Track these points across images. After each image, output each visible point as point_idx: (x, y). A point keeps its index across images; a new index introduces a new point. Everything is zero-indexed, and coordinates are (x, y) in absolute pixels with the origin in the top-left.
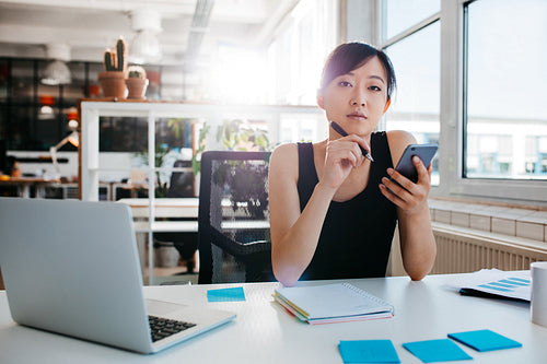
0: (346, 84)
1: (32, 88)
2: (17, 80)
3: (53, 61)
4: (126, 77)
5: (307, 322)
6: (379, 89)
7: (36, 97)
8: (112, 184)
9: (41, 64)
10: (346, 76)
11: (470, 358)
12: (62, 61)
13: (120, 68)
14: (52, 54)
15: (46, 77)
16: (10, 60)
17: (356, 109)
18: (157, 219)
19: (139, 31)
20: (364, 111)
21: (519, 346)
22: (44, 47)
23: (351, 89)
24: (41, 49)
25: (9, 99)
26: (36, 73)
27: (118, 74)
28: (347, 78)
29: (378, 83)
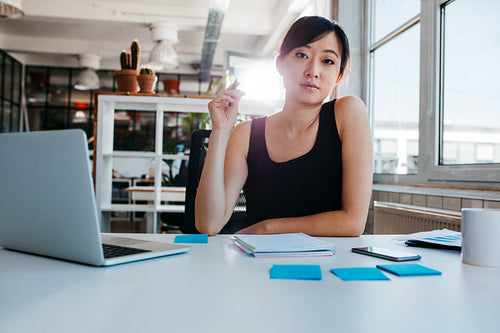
0: (303, 55)
1: (67, 95)
2: (55, 87)
3: (85, 69)
4: (138, 74)
5: (252, 255)
6: (333, 63)
7: (69, 102)
8: (133, 179)
9: (75, 72)
10: (303, 48)
11: (388, 279)
12: (92, 69)
13: (134, 67)
14: (85, 63)
15: (78, 83)
16: (48, 68)
17: (310, 80)
18: (163, 203)
19: (159, 41)
20: (316, 82)
21: (439, 274)
22: (77, 57)
23: (307, 61)
24: (75, 60)
25: (46, 103)
26: (70, 81)
27: (132, 71)
28: (304, 50)
29: (332, 56)
